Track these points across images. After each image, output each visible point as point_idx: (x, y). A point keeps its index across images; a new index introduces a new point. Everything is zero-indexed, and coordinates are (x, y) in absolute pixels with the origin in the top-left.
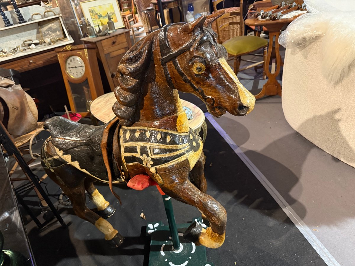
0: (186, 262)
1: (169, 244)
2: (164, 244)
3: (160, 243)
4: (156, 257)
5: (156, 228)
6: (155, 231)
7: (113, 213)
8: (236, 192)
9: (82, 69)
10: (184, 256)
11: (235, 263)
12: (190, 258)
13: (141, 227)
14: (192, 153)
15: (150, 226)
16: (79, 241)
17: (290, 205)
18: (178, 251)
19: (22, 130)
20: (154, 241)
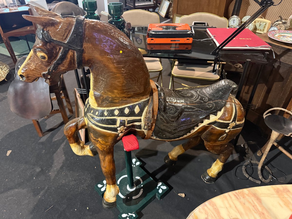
0: (118, 183)
1: (139, 185)
2: (142, 183)
3: (145, 182)
4: (140, 174)
5: (159, 189)
6: (157, 187)
10: (123, 186)
11: (88, 208)
15: (164, 188)
20: (151, 180)
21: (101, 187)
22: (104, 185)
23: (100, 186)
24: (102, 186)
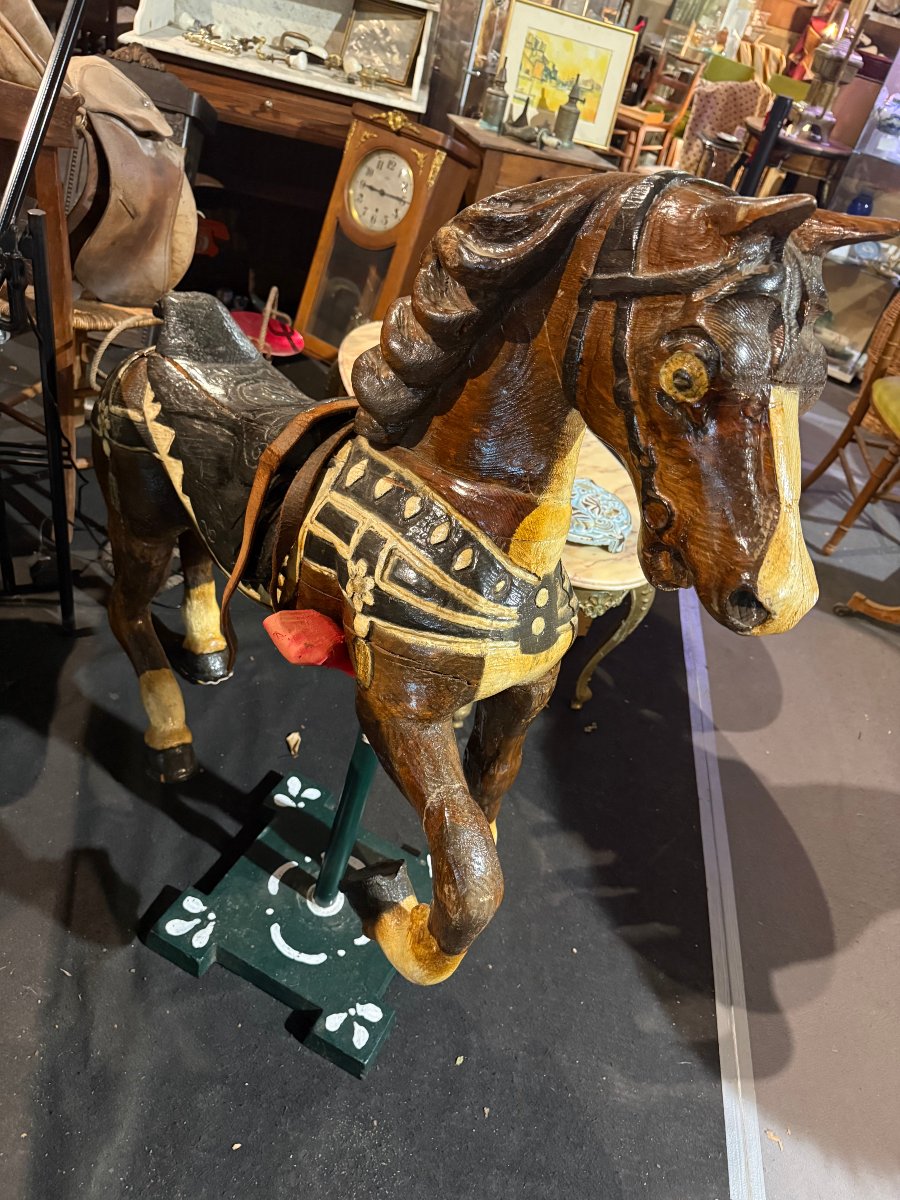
0: (321, 958)
1: (309, 872)
2: (296, 864)
3: (287, 851)
4: (249, 883)
5: (306, 800)
6: (297, 808)
7: (219, 681)
8: (608, 857)
9: (396, 211)
10: (327, 935)
11: (460, 1060)
12: (341, 953)
13: (270, 769)
14: (510, 651)
15: (294, 784)
16: (78, 694)
17: (749, 1008)
18: (321, 909)
19: (116, 287)
20: (274, 834)
21: (363, 1028)
22: (349, 1015)
23: (361, 1038)
24: (356, 1024)
